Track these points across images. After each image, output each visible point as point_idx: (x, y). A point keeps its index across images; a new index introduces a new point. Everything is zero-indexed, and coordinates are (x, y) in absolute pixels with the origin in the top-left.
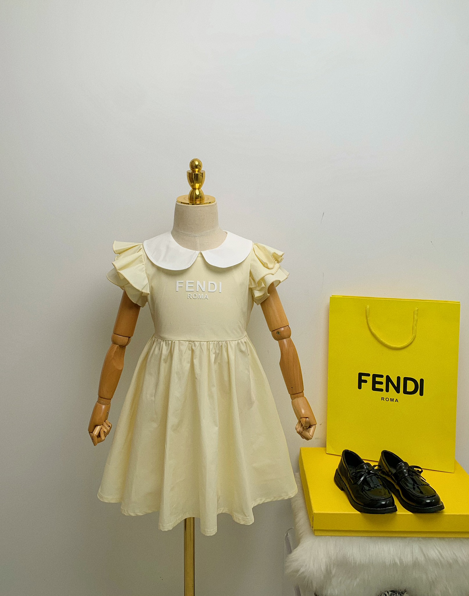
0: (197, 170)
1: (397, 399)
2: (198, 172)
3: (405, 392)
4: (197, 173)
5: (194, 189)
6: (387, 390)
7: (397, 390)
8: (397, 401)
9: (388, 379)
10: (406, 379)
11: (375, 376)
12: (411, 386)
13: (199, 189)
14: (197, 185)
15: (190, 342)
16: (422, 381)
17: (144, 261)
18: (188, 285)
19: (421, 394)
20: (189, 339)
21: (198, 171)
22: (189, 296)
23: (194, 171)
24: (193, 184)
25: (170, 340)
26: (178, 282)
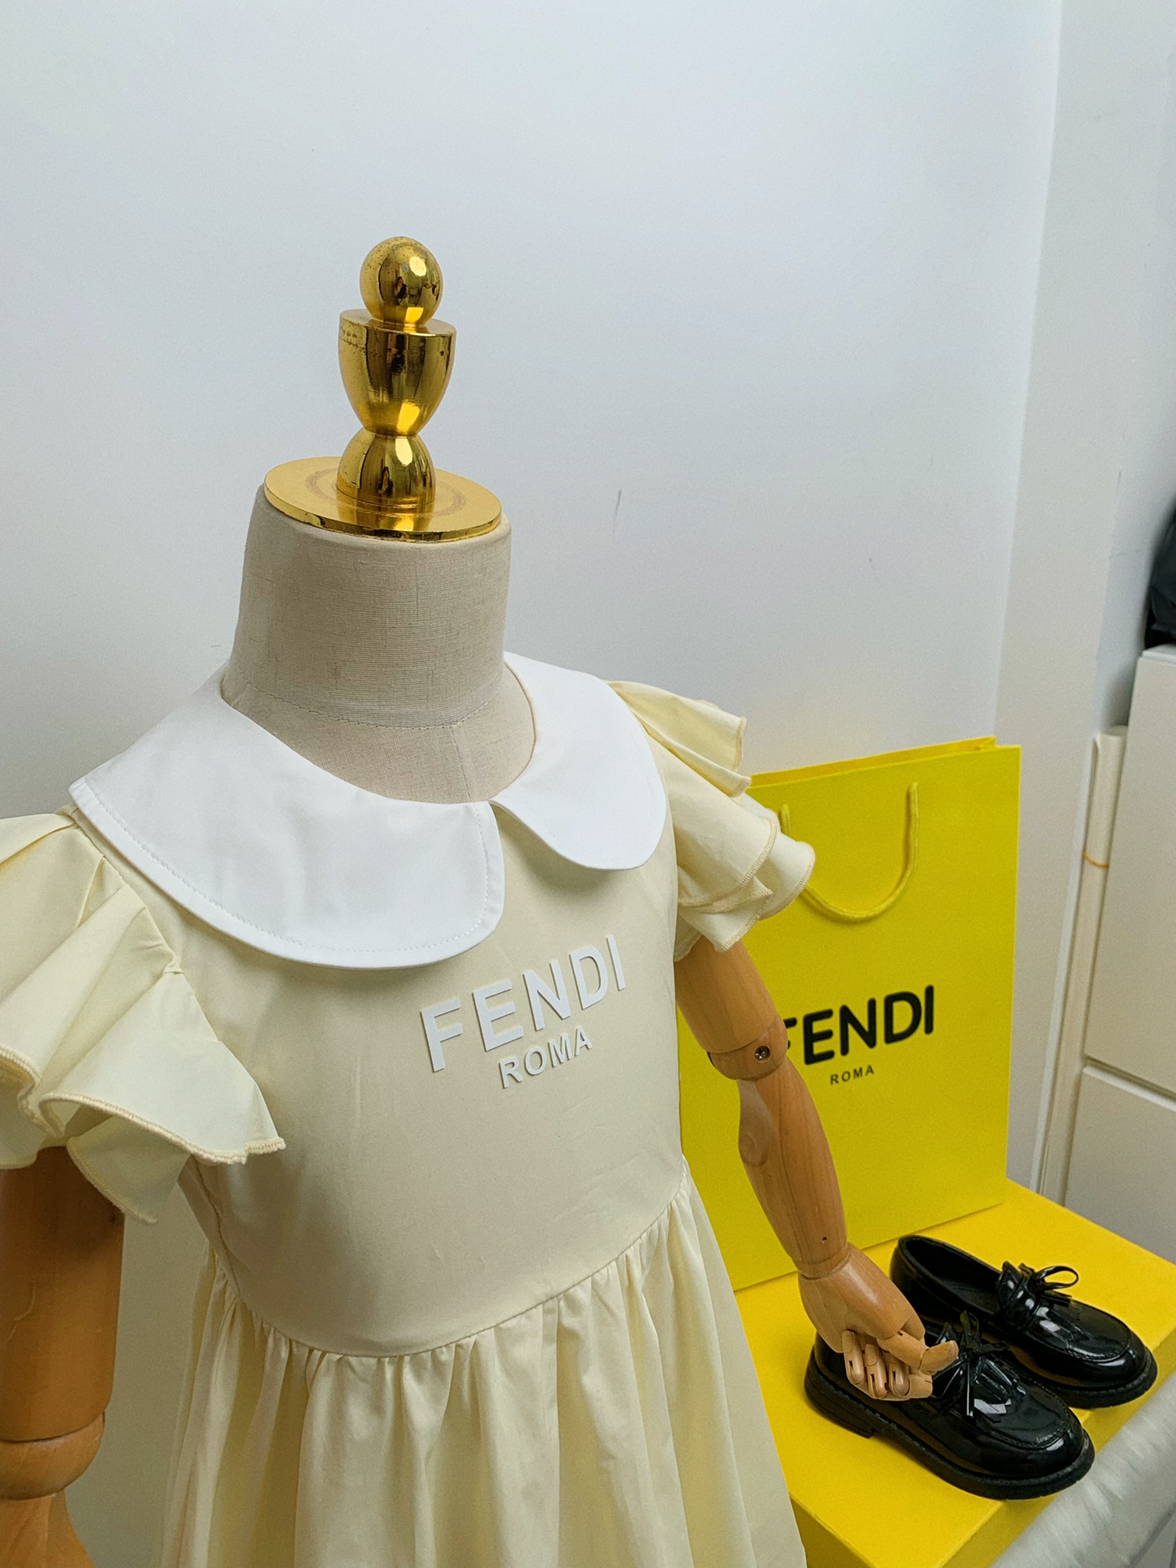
0: (413, 313)
1: (870, 1067)
2: (418, 332)
3: (891, 1038)
4: (410, 330)
5: (386, 433)
6: (845, 1050)
7: (870, 1039)
8: (872, 1072)
9: (847, 1016)
10: (890, 1000)
11: (809, 1020)
12: (903, 1014)
13: (411, 435)
14: (407, 414)
15: (550, 1304)
16: (930, 991)
17: (167, 948)
18: (487, 1012)
19: (929, 1029)
20: (541, 1291)
21: (419, 325)
22: (506, 1071)
23: (395, 321)
24: (384, 398)
25: (446, 1346)
26: (430, 1011)
